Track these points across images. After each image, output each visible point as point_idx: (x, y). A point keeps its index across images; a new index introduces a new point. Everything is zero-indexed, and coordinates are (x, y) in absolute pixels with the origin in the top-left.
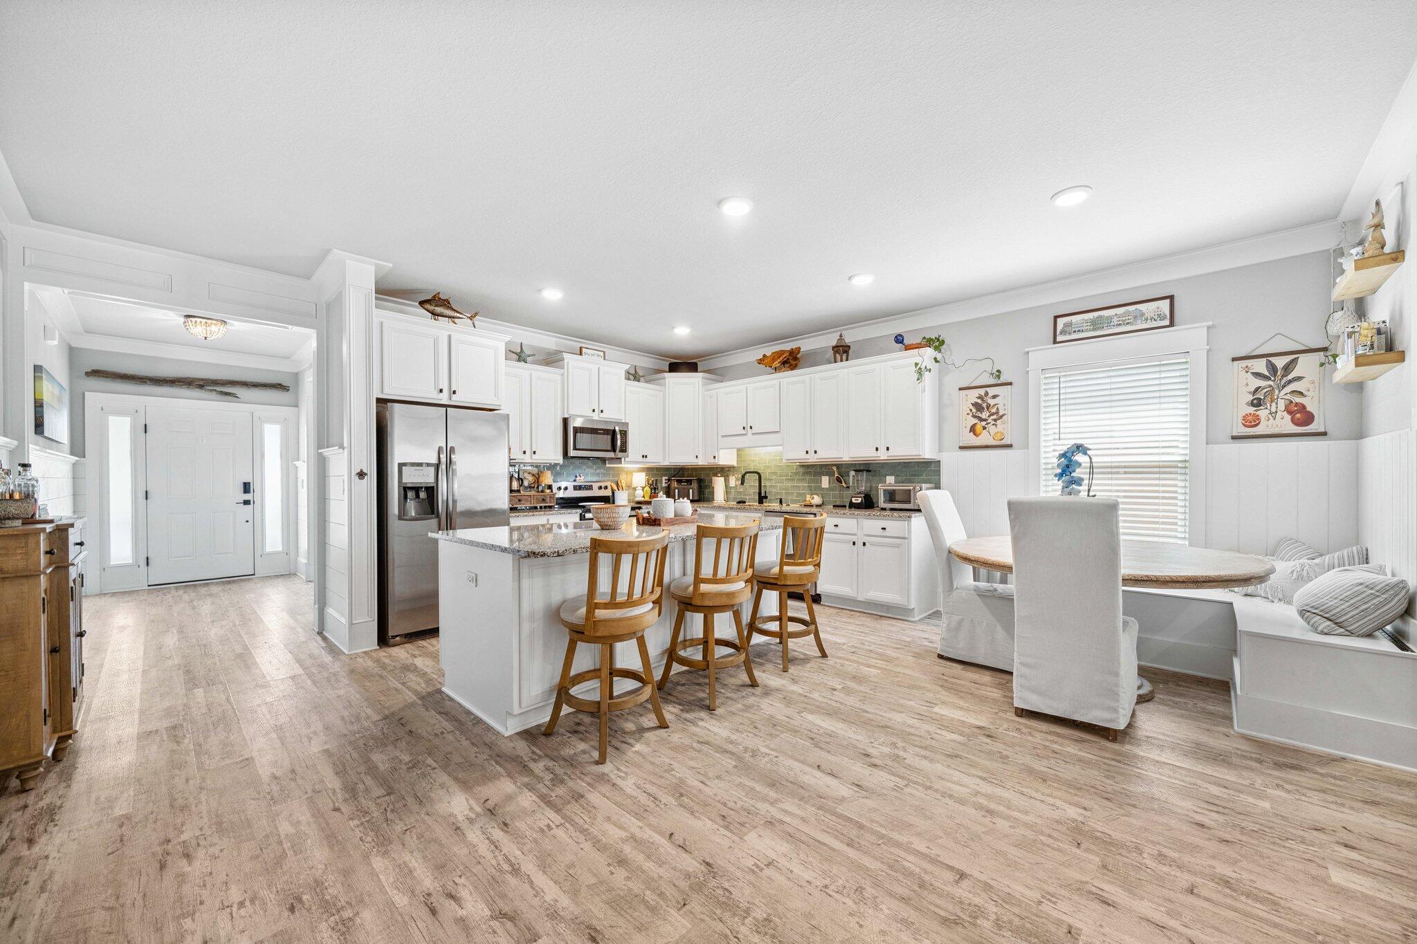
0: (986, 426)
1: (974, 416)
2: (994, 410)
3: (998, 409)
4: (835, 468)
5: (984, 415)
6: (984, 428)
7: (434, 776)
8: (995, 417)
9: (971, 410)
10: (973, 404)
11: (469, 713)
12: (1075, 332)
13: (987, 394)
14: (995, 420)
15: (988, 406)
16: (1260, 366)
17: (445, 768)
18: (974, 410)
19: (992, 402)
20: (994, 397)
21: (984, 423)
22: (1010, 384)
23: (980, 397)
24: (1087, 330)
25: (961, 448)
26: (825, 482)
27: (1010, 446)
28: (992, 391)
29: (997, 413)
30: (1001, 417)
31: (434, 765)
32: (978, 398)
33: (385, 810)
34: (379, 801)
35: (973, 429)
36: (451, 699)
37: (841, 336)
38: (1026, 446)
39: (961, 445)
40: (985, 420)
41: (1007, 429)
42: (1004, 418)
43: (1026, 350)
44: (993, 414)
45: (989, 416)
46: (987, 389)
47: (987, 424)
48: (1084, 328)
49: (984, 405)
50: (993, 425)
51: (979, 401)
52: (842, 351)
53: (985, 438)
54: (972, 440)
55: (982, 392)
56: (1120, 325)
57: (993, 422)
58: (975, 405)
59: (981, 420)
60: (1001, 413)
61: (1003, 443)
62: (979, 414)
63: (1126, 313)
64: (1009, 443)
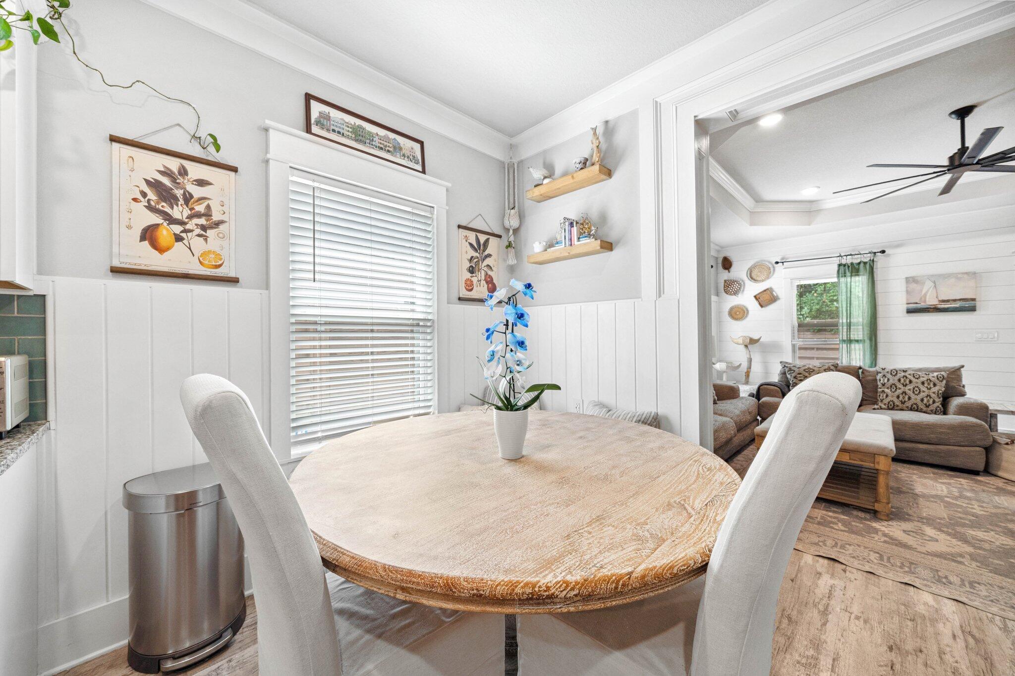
0: (184, 235)
1: (149, 207)
2: (200, 208)
3: (208, 207)
5: (178, 212)
6: (178, 239)
8: (202, 221)
9: (144, 195)
10: (148, 182)
12: (334, 131)
13: (183, 172)
14: (204, 228)
15: (188, 198)
16: (472, 237)
18: (152, 196)
19: (197, 192)
20: (201, 183)
21: (177, 229)
22: (234, 170)
23: (167, 173)
24: (348, 137)
25: (116, 271)
27: (234, 281)
28: (196, 171)
29: (208, 214)
30: (217, 224)
32: (162, 173)
35: (149, 235)
38: (267, 287)
39: (116, 263)
40: (181, 223)
42: (222, 227)
43: (268, 122)
44: (199, 215)
45: (190, 217)
46: (187, 164)
47: (186, 231)
48: (346, 133)
49: (179, 193)
50: (199, 235)
51: (166, 181)
53: (180, 260)
54: (147, 257)
55: (174, 164)
56: (381, 149)
57: (198, 231)
58: (155, 186)
59: (172, 221)
60: (216, 217)
61: (219, 272)
62: (164, 206)
63: (386, 138)
64: (232, 274)
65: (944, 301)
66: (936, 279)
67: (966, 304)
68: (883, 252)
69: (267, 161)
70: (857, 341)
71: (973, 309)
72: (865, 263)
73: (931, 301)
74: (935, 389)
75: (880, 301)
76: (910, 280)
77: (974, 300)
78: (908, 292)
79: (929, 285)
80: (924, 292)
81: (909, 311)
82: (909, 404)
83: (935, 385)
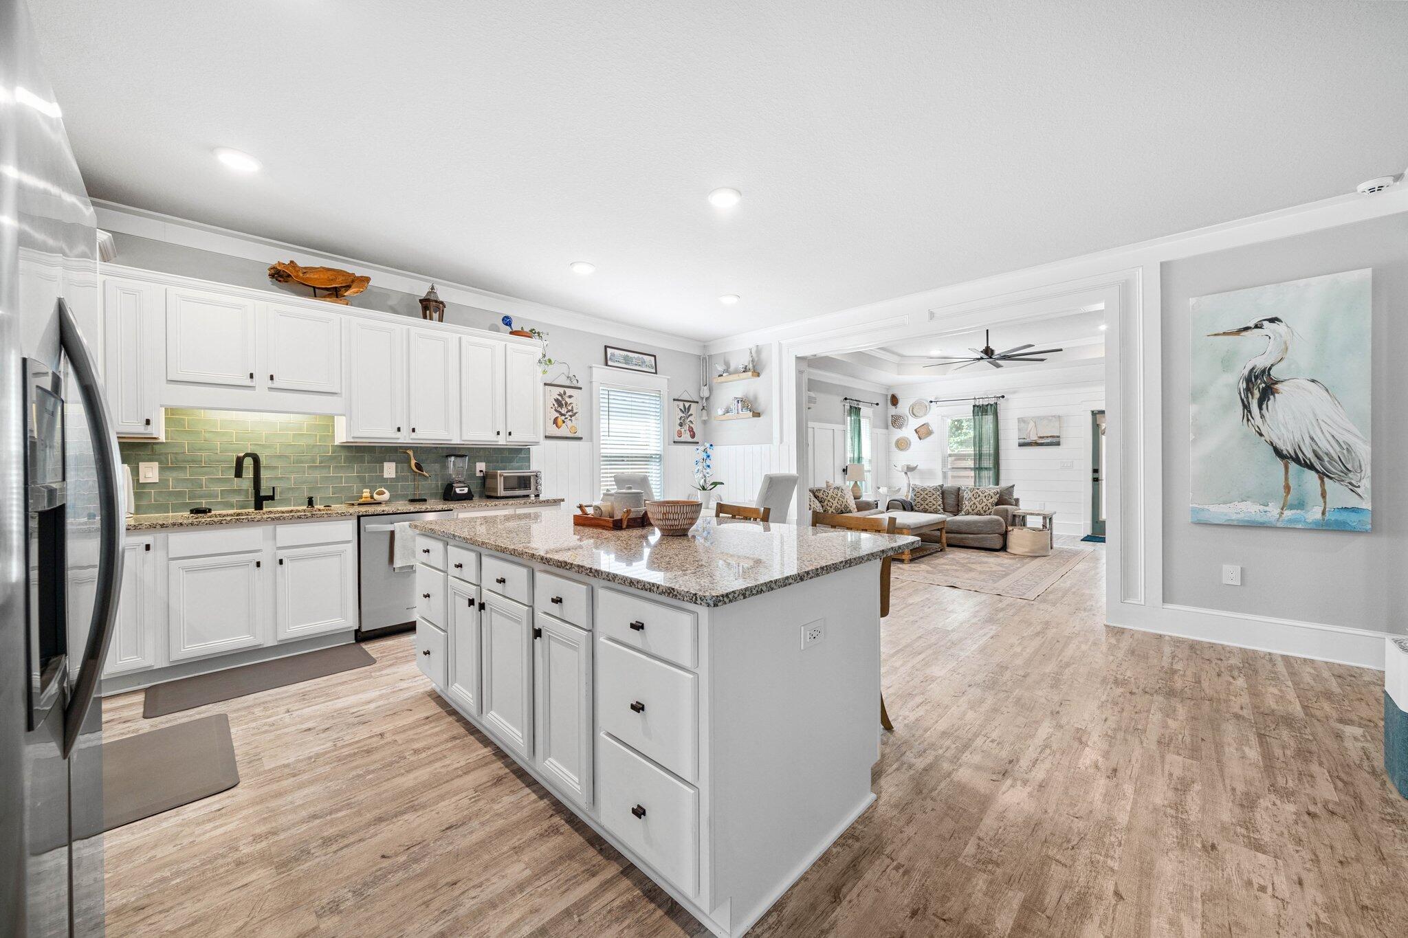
0: (565, 420)
1: (556, 411)
2: (570, 408)
3: (573, 407)
4: (411, 453)
5: (564, 411)
6: (564, 422)
7: (991, 834)
8: (570, 413)
9: (554, 405)
10: (555, 400)
11: (825, 859)
12: (616, 361)
13: (565, 393)
14: (571, 416)
15: (566, 404)
16: (681, 404)
17: (970, 830)
18: (556, 405)
19: (569, 400)
20: (570, 397)
21: (563, 418)
22: (581, 388)
24: (624, 363)
25: (547, 437)
26: (390, 470)
27: (580, 439)
28: (569, 392)
29: (572, 410)
30: (575, 414)
31: (973, 842)
32: (559, 395)
33: (1073, 848)
34: (1069, 862)
35: (555, 421)
36: (778, 907)
37: (433, 288)
38: (591, 440)
39: (547, 434)
40: (564, 415)
41: (577, 425)
42: (577, 415)
43: (592, 365)
44: (569, 411)
45: (567, 412)
46: (566, 390)
47: (566, 418)
48: (621, 361)
49: (563, 402)
50: (569, 420)
51: (560, 398)
52: (430, 307)
53: (564, 431)
54: (554, 431)
55: (561, 390)
56: (636, 365)
57: (569, 418)
58: (557, 400)
59: (562, 415)
60: (575, 411)
61: (576, 435)
62: (559, 409)
63: (638, 358)
64: (580, 436)
65: (1041, 437)
66: (1037, 420)
67: (1054, 440)
68: (1003, 397)
69: (591, 382)
70: (986, 469)
71: (1058, 444)
72: (991, 405)
73: (1034, 438)
74: (991, 501)
75: (1002, 437)
76: (1021, 420)
77: (1058, 437)
78: (1019, 430)
79: (1032, 424)
80: (1029, 429)
81: (1021, 445)
82: (975, 511)
83: (992, 498)
